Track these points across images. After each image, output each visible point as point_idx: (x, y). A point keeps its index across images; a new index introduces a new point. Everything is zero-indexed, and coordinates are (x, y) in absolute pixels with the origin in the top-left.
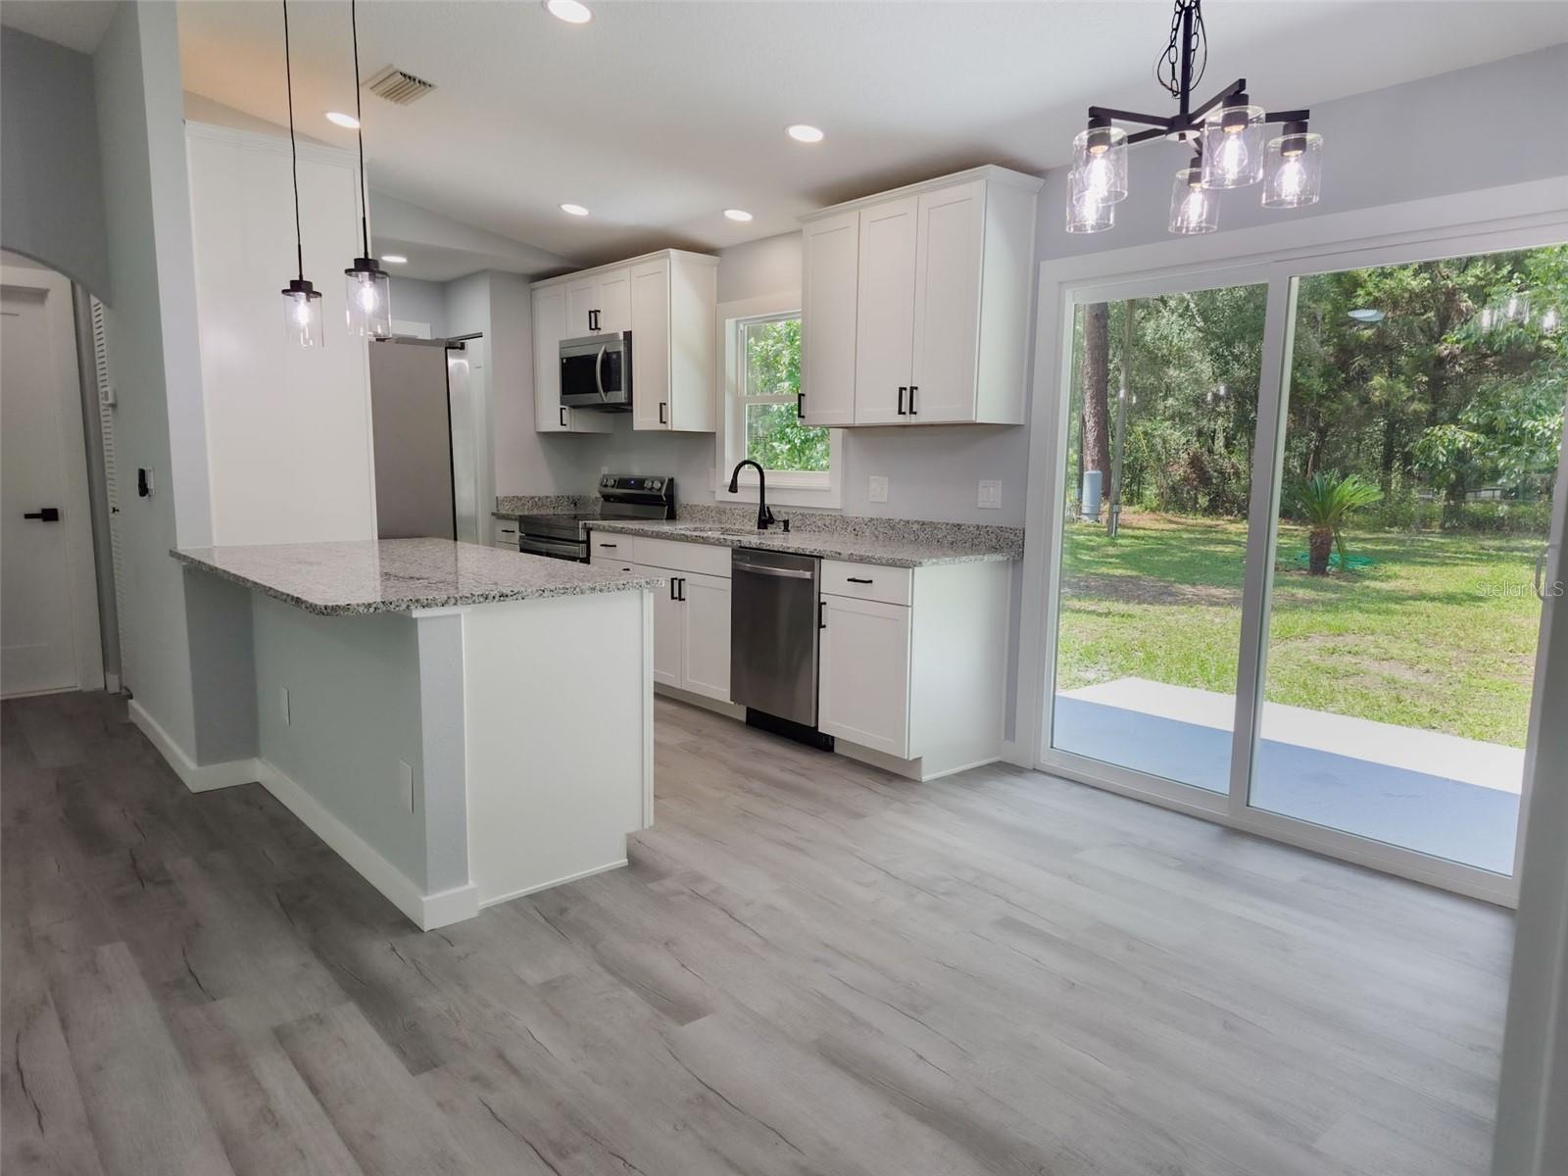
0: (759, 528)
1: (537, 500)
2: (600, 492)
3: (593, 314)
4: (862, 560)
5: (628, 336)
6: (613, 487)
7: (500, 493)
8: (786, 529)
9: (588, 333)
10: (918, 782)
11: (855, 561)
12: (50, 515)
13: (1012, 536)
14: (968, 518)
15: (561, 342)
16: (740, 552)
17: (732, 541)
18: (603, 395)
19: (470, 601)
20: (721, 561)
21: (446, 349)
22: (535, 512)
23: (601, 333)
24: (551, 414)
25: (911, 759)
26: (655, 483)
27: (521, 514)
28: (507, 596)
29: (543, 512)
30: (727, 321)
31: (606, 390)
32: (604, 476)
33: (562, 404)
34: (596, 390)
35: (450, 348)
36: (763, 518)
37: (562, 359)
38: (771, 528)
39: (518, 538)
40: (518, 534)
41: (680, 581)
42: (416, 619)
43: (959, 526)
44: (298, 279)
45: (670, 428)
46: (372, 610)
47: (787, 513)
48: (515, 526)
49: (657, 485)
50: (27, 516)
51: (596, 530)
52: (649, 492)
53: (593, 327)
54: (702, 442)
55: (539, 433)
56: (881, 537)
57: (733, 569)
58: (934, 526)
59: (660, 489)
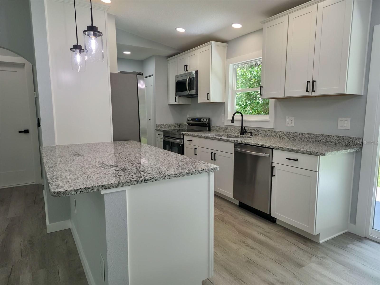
0: (241, 135)
1: (168, 125)
2: (187, 122)
3: (186, 66)
4: (293, 151)
5: (197, 72)
6: (191, 121)
7: (158, 123)
8: (251, 135)
9: (184, 72)
10: (318, 244)
11: (290, 151)
12: (26, 132)
13: (356, 141)
14: (334, 133)
15: (176, 76)
16: (237, 145)
17: (234, 141)
18: (188, 92)
19: (130, 184)
20: (231, 147)
21: (137, 75)
22: (168, 129)
23: (188, 72)
24: (172, 98)
25: (316, 235)
26: (204, 119)
27: (164, 129)
28: (148, 180)
29: (170, 129)
30: (230, 65)
31: (190, 90)
32: (188, 117)
33: (176, 95)
34: (186, 90)
35: (138, 75)
36: (242, 131)
37: (176, 81)
38: (245, 135)
39: (162, 137)
40: (162, 136)
41: (214, 153)
42: (103, 194)
43: (329, 136)
44: (76, 44)
45: (210, 102)
46: (79, 192)
47: (252, 130)
48: (162, 133)
49: (205, 120)
50: (20, 132)
51: (186, 135)
52: (202, 123)
53: (186, 70)
54: (220, 106)
55: (169, 105)
56: (291, 139)
57: (234, 151)
58: (316, 135)
59: (206, 122)
